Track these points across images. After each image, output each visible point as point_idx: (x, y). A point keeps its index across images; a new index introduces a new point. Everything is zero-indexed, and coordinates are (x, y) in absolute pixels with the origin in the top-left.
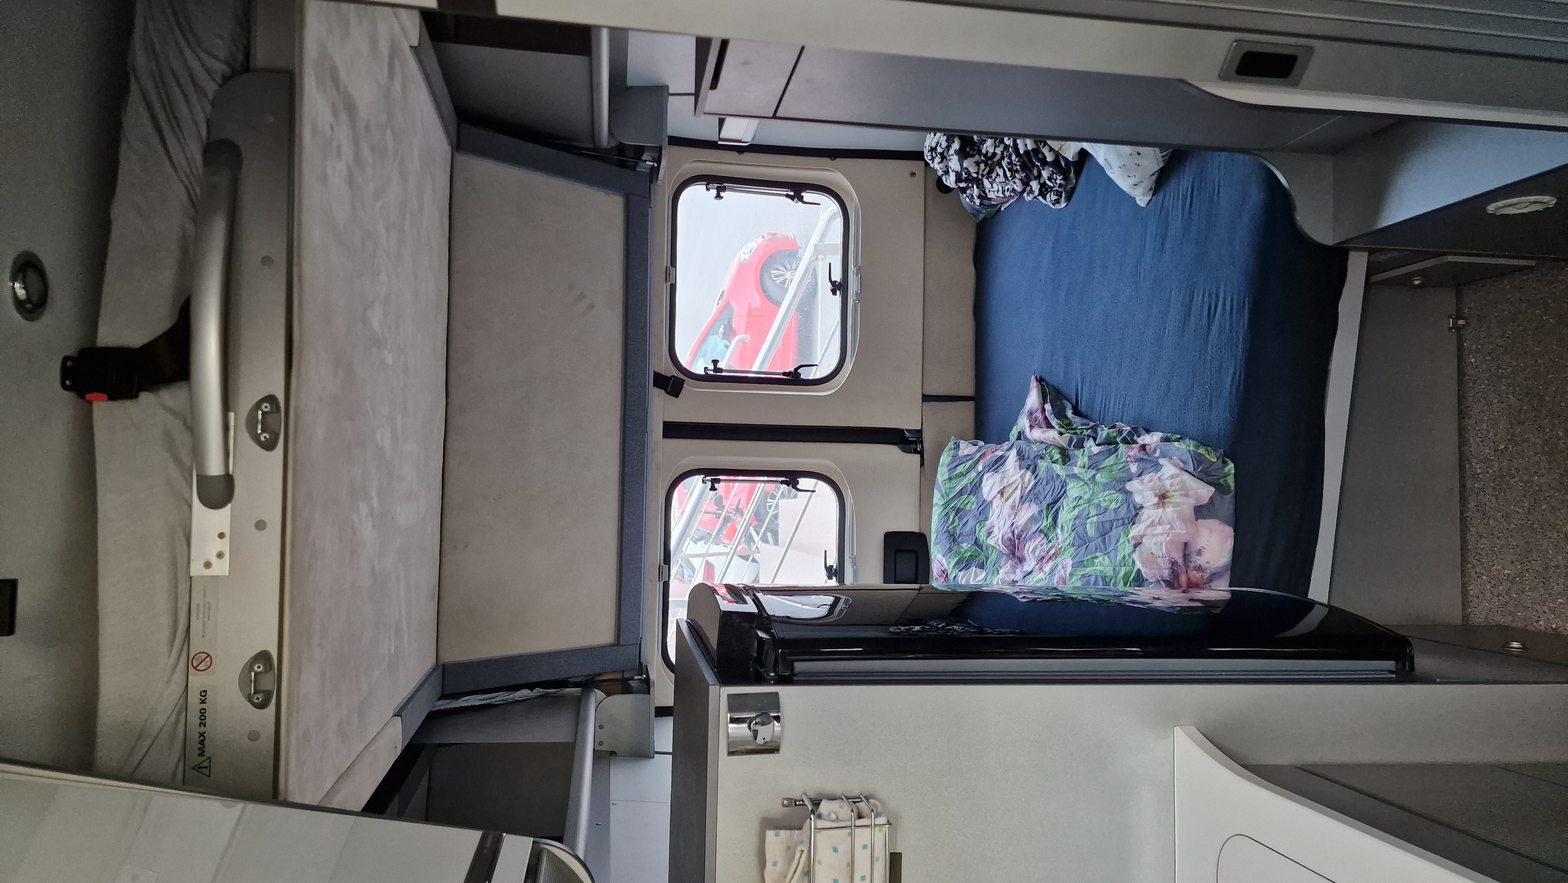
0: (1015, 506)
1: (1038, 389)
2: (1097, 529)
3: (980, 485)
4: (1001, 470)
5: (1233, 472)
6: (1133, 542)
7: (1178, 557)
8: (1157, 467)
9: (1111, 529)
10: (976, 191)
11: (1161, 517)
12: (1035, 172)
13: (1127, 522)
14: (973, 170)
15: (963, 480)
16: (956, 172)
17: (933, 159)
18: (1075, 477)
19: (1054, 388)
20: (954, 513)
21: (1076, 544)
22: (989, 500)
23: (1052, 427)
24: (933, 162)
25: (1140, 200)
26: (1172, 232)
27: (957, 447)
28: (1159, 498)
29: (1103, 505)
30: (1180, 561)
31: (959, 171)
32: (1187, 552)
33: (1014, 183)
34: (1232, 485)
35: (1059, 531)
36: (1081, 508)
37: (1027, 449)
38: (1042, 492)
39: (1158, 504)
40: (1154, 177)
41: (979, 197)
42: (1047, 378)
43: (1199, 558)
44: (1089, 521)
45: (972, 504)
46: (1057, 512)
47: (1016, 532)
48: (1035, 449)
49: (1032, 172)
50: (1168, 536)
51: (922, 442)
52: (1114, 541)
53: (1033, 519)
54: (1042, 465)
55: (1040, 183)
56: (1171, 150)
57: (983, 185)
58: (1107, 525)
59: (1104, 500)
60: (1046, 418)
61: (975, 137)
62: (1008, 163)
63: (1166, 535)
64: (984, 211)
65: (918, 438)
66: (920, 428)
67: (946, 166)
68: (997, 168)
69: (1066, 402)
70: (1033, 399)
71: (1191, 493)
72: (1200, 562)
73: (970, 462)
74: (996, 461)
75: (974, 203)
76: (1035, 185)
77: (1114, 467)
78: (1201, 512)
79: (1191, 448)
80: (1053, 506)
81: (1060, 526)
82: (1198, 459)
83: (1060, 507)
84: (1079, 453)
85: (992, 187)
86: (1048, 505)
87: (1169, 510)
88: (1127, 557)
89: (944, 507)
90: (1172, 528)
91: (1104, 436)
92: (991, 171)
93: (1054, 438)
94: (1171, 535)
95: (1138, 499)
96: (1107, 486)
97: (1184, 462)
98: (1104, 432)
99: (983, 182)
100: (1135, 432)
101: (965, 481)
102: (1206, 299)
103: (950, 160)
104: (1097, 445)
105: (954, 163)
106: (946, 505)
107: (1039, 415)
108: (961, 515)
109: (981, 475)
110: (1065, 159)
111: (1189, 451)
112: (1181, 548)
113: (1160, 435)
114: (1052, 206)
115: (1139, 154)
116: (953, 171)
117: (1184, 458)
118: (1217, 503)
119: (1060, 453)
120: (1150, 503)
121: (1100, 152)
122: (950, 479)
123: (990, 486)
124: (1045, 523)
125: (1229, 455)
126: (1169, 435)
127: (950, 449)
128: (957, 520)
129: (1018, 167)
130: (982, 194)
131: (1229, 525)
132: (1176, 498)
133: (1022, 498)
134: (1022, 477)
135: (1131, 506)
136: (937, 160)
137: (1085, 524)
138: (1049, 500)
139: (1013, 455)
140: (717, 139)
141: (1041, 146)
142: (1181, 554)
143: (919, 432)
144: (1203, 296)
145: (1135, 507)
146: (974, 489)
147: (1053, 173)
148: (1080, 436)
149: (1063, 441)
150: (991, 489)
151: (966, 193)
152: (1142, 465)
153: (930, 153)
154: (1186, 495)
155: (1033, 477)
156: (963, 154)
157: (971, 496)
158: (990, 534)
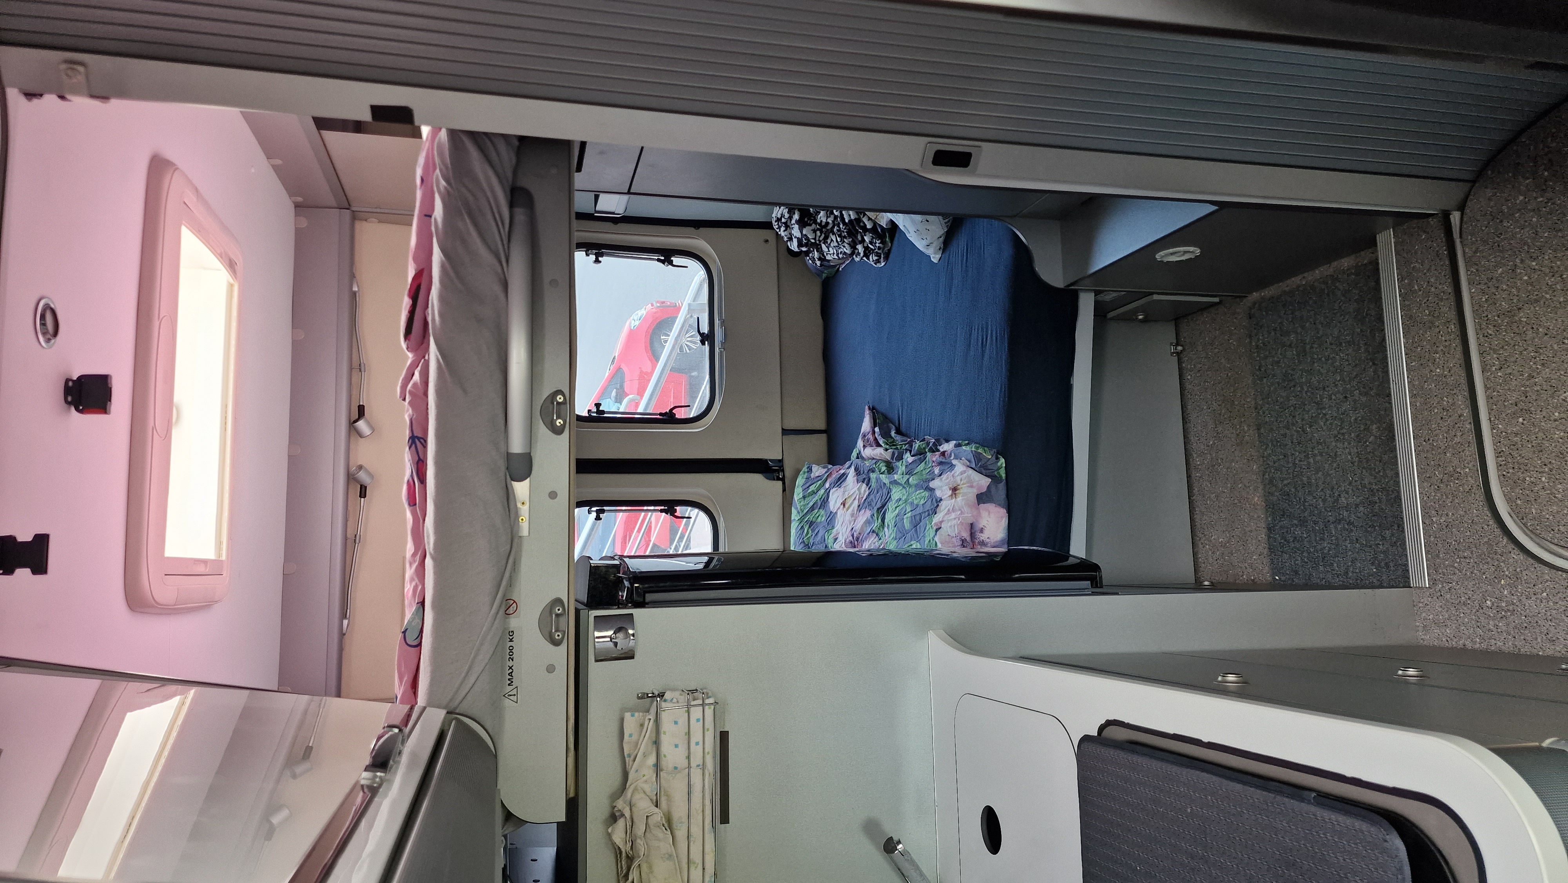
0: (854, 514)
1: (870, 416)
2: (911, 522)
3: (827, 500)
4: (844, 485)
5: (1004, 465)
6: (935, 528)
7: (966, 535)
8: (952, 466)
9: (921, 521)
10: (816, 255)
11: (954, 505)
12: (859, 238)
13: (931, 513)
14: (811, 236)
15: (814, 497)
16: (798, 238)
17: (779, 228)
18: (895, 483)
19: (883, 414)
20: (808, 526)
21: (898, 537)
22: (834, 512)
23: (880, 446)
24: (780, 231)
25: (933, 257)
26: (955, 282)
27: (810, 470)
28: (952, 490)
29: (915, 502)
30: (968, 539)
31: (800, 237)
32: (973, 531)
33: (844, 246)
34: (1004, 476)
35: (886, 529)
36: (900, 508)
37: (862, 464)
38: (874, 499)
39: (952, 495)
40: (942, 239)
41: (819, 259)
42: (877, 407)
43: (982, 535)
44: (905, 516)
45: (822, 516)
46: (884, 513)
47: (855, 536)
48: (868, 465)
49: (856, 237)
50: (959, 519)
51: (783, 471)
52: (922, 529)
53: (868, 522)
54: (873, 476)
55: (864, 247)
56: (951, 218)
57: (822, 249)
58: (918, 518)
59: (916, 499)
60: (876, 439)
61: (811, 209)
62: (837, 230)
63: (957, 519)
64: (826, 271)
65: (780, 467)
66: (781, 458)
67: (790, 234)
68: (831, 235)
69: (891, 425)
70: (866, 425)
71: (975, 484)
72: (982, 538)
73: (820, 482)
74: (839, 478)
75: (816, 264)
76: (860, 248)
77: (924, 472)
78: (982, 498)
79: (973, 449)
80: (882, 510)
81: (887, 526)
82: (978, 457)
83: (886, 509)
84: (899, 464)
85: (829, 251)
86: (878, 509)
87: (959, 499)
88: (931, 540)
89: (800, 521)
90: (962, 513)
91: (916, 448)
92: (826, 238)
93: (881, 454)
94: (961, 519)
95: (938, 493)
96: (918, 487)
97: (969, 461)
98: (917, 445)
99: (821, 247)
100: (938, 442)
101: (817, 497)
102: (980, 333)
103: (792, 228)
104: (912, 456)
105: (796, 232)
106: (801, 520)
107: (870, 436)
108: (814, 527)
109: (828, 490)
110: (881, 226)
111: (972, 451)
112: (968, 528)
113: (955, 442)
114: (874, 265)
115: (928, 221)
116: (795, 237)
117: (969, 458)
118: (993, 490)
119: (886, 466)
120: (947, 496)
121: (900, 220)
122: (804, 497)
123: (835, 498)
124: (877, 524)
125: (999, 454)
126: (960, 442)
127: (804, 473)
128: (811, 532)
129: (846, 234)
130: (821, 256)
131: (1003, 507)
132: (964, 489)
133: (859, 506)
134: (859, 489)
135: (934, 500)
136: (783, 229)
137: (903, 519)
138: (879, 505)
139: (852, 471)
140: (593, 212)
141: (862, 216)
142: (969, 533)
143: (781, 461)
144: (978, 331)
145: (936, 500)
146: (823, 504)
147: (873, 238)
148: (900, 451)
149: (887, 456)
150: (836, 502)
151: (809, 256)
152: (942, 467)
153: (776, 223)
154: (972, 487)
155: (867, 489)
156: (802, 224)
157: (821, 510)
158: (836, 539)
